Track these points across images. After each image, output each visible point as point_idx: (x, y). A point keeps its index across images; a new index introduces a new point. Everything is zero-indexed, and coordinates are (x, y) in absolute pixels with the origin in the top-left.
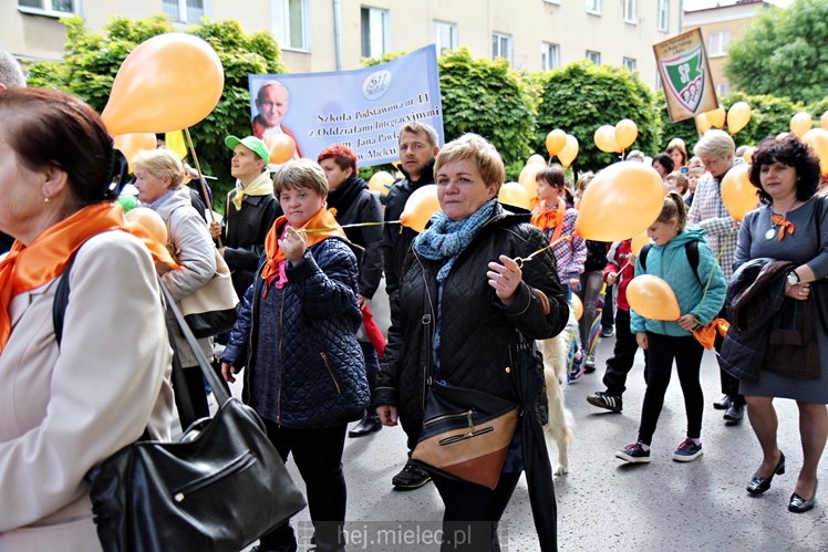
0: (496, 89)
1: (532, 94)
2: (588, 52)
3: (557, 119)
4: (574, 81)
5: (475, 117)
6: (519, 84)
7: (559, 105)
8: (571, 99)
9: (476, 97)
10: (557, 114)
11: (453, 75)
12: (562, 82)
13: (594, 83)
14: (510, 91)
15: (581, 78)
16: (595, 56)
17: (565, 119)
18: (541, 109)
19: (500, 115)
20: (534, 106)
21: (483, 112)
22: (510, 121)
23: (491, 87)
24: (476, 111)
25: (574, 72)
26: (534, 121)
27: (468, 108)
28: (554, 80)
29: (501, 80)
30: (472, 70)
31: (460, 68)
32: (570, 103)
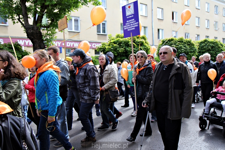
0: (189, 45)
1: (197, 45)
2: (206, 36)
3: (201, 50)
4: (205, 43)
5: (185, 50)
6: (194, 44)
7: (202, 47)
8: (205, 46)
9: (185, 46)
10: (202, 49)
11: (180, 42)
12: (203, 43)
13: (210, 43)
14: (192, 45)
15: (207, 42)
16: (208, 37)
17: (203, 50)
18: (199, 48)
19: (190, 50)
20: (197, 48)
21: (186, 49)
22: (192, 51)
23: (188, 44)
24: (185, 49)
25: (205, 41)
26: (197, 51)
27: (183, 48)
28: (201, 42)
29: (190, 43)
30: (184, 41)
31: (182, 41)
32: (205, 47)
